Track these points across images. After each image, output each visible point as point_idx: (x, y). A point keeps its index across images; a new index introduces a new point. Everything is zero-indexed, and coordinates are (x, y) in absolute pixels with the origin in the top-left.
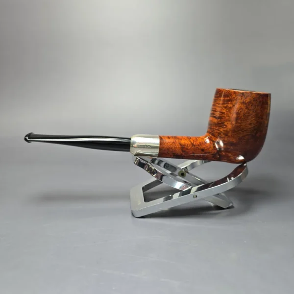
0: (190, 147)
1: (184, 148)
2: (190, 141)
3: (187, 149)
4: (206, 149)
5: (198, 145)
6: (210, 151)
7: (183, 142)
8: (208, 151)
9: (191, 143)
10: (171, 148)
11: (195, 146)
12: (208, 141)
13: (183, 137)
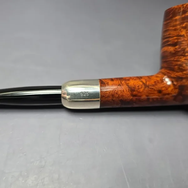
0: (141, 90)
1: (134, 91)
2: (142, 82)
3: (139, 92)
4: (163, 89)
5: (153, 85)
6: (170, 92)
7: (131, 83)
8: (167, 92)
9: (143, 83)
10: (117, 94)
11: (148, 87)
12: (168, 81)
13: (131, 78)
